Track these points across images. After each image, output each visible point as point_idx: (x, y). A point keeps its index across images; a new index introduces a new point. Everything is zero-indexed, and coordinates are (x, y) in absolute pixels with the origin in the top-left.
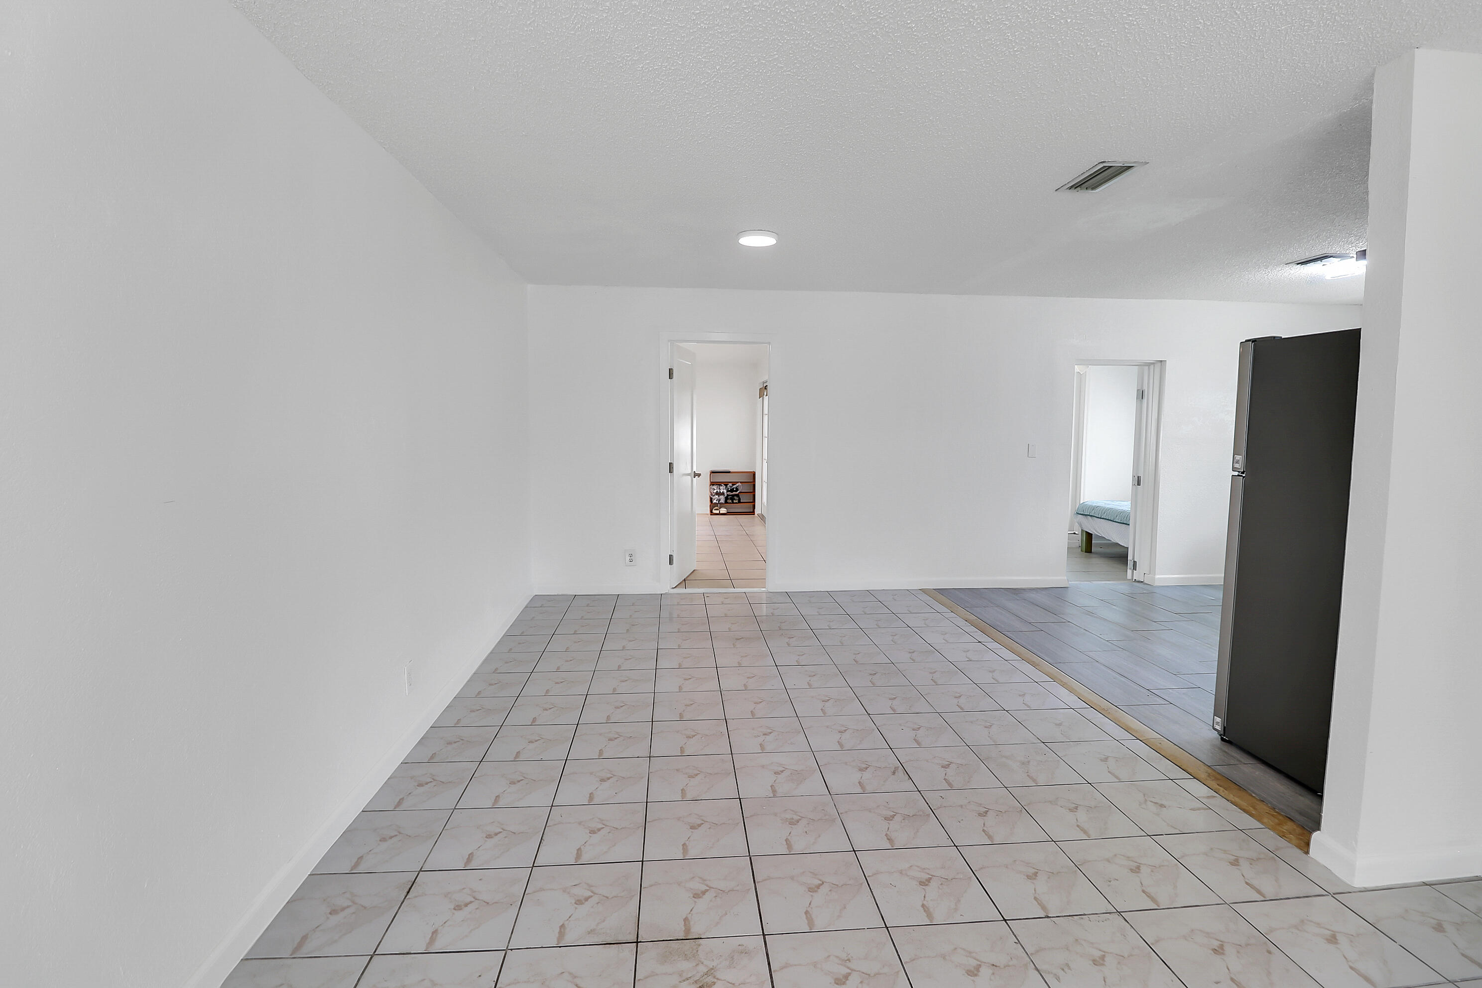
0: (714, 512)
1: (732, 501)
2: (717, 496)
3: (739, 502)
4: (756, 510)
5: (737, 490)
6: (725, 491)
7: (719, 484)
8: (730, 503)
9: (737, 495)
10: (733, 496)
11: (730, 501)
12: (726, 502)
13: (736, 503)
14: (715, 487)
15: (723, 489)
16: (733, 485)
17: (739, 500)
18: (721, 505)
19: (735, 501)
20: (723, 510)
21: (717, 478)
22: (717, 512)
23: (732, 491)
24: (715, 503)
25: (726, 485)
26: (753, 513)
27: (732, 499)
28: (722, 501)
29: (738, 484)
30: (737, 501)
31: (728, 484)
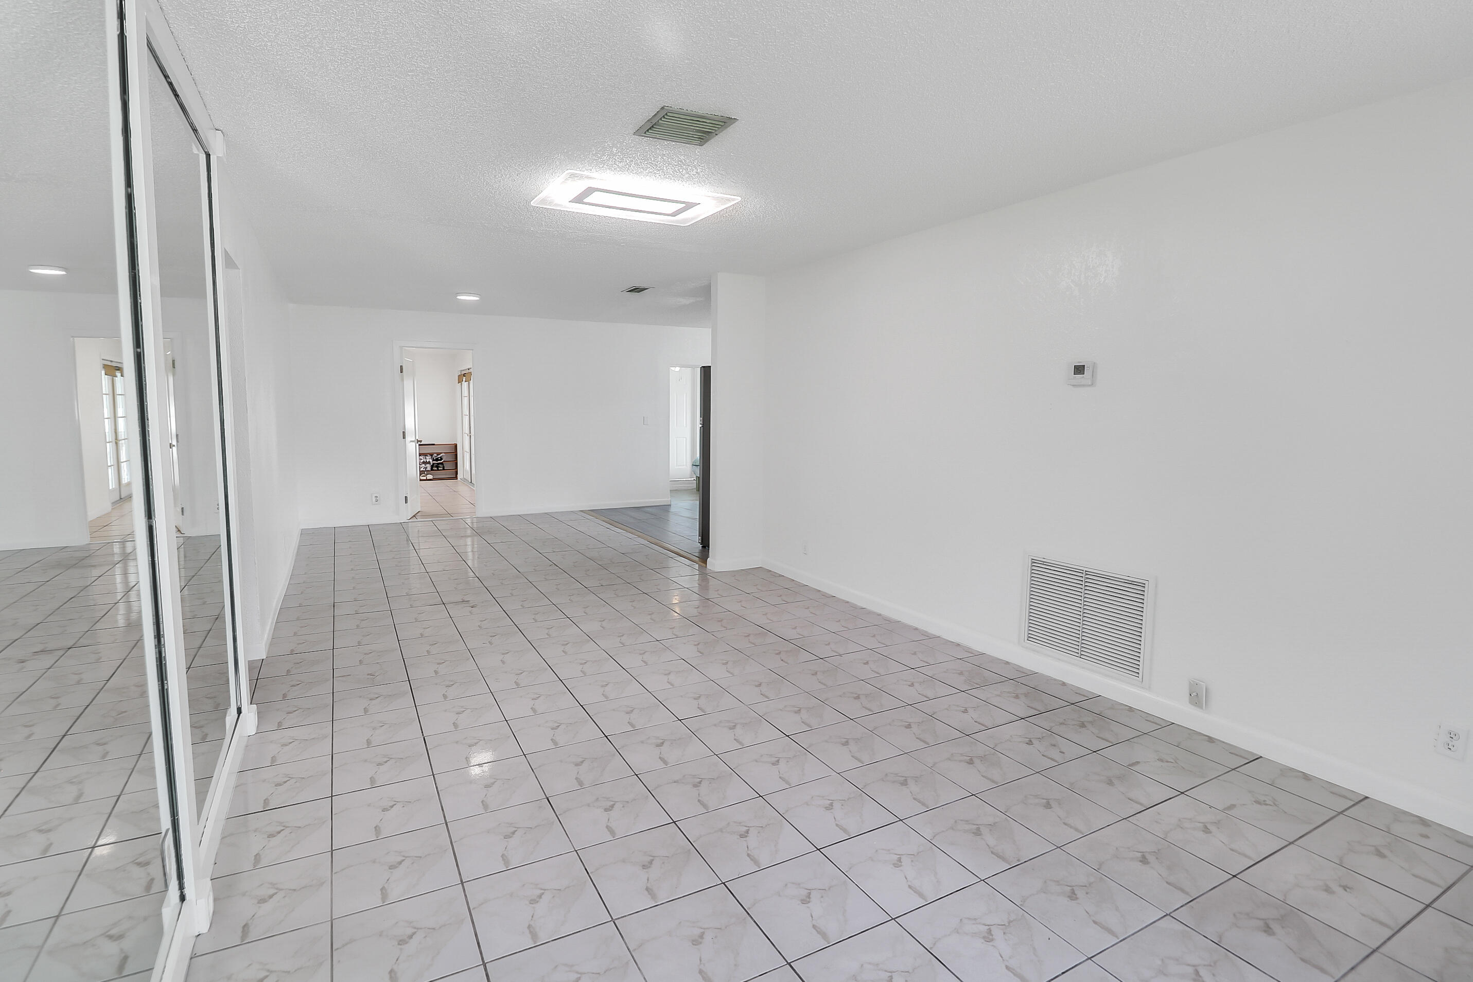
0: (422, 478)
1: (438, 468)
2: (424, 465)
3: (444, 469)
4: (458, 476)
5: (441, 459)
6: (431, 461)
7: (425, 455)
8: (435, 470)
9: (442, 463)
10: (438, 464)
11: (436, 469)
12: (432, 469)
13: (441, 470)
14: (421, 457)
15: (429, 459)
16: (438, 455)
17: (444, 467)
18: (428, 472)
19: (440, 469)
20: (430, 477)
21: (424, 449)
22: (425, 478)
23: (437, 460)
24: (422, 471)
25: (432, 455)
26: (456, 478)
27: (437, 467)
28: (429, 469)
29: (442, 455)
30: (442, 469)
31: (433, 455)
